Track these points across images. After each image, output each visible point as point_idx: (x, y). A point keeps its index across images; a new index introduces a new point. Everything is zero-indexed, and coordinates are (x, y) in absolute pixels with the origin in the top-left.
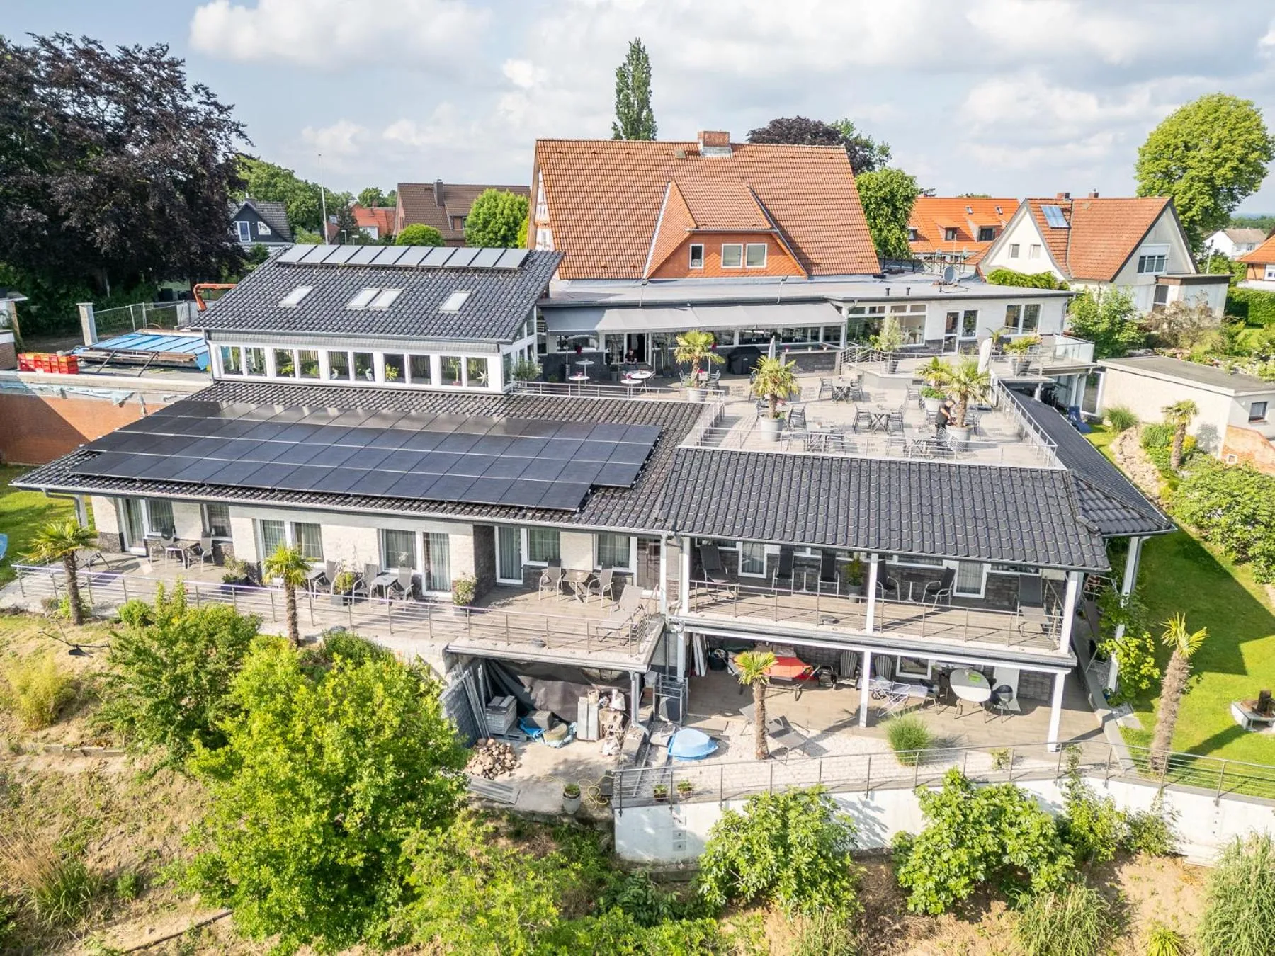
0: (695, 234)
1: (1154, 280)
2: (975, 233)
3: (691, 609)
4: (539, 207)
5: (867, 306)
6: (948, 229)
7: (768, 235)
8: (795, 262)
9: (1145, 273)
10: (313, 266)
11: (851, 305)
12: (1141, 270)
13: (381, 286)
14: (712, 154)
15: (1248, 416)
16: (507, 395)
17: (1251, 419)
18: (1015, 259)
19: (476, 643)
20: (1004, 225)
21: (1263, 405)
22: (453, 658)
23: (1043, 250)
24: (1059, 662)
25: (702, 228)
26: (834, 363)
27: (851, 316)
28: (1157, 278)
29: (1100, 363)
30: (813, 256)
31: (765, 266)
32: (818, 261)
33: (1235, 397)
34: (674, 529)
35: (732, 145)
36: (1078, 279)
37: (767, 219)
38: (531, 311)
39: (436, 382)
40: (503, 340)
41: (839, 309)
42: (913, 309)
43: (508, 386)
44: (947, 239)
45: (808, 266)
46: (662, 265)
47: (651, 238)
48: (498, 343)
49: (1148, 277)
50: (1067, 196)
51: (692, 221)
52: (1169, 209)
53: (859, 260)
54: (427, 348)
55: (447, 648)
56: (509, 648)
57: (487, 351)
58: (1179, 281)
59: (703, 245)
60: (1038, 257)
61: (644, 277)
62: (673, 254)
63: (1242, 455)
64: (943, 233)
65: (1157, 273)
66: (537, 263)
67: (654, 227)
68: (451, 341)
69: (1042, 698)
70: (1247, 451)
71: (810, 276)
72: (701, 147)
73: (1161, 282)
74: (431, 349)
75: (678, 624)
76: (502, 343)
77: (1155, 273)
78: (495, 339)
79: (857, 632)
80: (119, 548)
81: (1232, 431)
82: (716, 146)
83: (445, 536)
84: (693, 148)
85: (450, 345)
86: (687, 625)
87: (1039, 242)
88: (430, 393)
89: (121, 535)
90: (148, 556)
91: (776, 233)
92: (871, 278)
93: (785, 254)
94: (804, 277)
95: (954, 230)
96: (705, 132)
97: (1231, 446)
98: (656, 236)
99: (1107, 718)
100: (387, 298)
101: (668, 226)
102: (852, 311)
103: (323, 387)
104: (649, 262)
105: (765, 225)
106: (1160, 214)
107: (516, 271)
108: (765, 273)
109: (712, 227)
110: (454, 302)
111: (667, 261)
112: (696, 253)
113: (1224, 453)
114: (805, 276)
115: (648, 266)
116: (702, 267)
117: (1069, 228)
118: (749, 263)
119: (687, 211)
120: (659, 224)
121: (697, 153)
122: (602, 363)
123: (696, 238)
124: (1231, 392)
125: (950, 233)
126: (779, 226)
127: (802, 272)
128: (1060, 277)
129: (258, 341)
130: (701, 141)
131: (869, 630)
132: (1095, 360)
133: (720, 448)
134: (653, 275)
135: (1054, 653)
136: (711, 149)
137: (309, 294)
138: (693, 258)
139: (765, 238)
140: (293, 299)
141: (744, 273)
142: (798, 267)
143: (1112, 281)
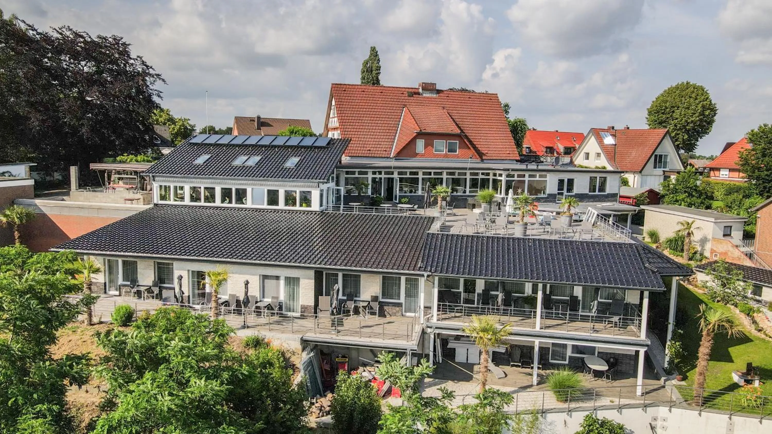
0: (420, 134)
1: (662, 173)
2: (562, 150)
3: (438, 320)
4: (331, 120)
5: (516, 174)
6: (547, 148)
7: (459, 136)
8: (474, 153)
9: (657, 169)
10: (211, 145)
11: (507, 173)
12: (655, 167)
13: (251, 155)
14: (427, 95)
15: (722, 233)
16: (321, 212)
17: (724, 235)
18: (587, 161)
19: (318, 335)
20: (577, 146)
21: (729, 228)
22: (305, 343)
23: (603, 156)
24: (642, 343)
25: (423, 131)
27: (507, 179)
28: (664, 171)
29: (641, 207)
30: (483, 150)
31: (458, 153)
33: (715, 222)
34: (430, 271)
35: (437, 90)
37: (458, 128)
38: (334, 170)
39: (281, 205)
40: (322, 181)
41: (500, 175)
42: (540, 176)
43: (322, 208)
44: (546, 153)
45: (480, 155)
46: (401, 150)
47: (395, 136)
48: (319, 183)
49: (660, 171)
50: (613, 128)
51: (418, 127)
52: (668, 135)
53: (508, 152)
54: (278, 186)
55: (302, 337)
56: (337, 338)
57: (312, 187)
58: (676, 173)
59: (424, 141)
60: (599, 158)
61: (391, 157)
62: (407, 145)
63: (721, 254)
64: (545, 150)
65: (664, 169)
68: (293, 181)
69: (630, 372)
70: (724, 251)
71: (482, 160)
72: (420, 90)
73: (667, 174)
74: (280, 186)
75: (431, 327)
76: (321, 182)
77: (662, 169)
78: (318, 180)
79: (531, 330)
80: (104, 291)
81: (715, 241)
82: (429, 90)
83: (298, 279)
84: (416, 91)
85: (291, 184)
86: (436, 328)
87: (600, 151)
88: (278, 211)
89: (105, 283)
90: (120, 295)
91: (463, 136)
92: (515, 162)
93: (469, 148)
94: (479, 160)
95: (550, 148)
96: (423, 83)
97: (715, 249)
98: (397, 135)
99: (665, 381)
100: (255, 160)
101: (404, 130)
102: (508, 176)
103: (217, 208)
104: (394, 148)
105: (457, 131)
106: (663, 138)
107: (324, 148)
108: (458, 157)
109: (429, 130)
110: (292, 162)
111: (404, 148)
113: (712, 253)
115: (393, 151)
116: (423, 152)
117: (615, 145)
118: (449, 151)
119: (414, 122)
120: (399, 129)
121: (418, 94)
123: (420, 136)
124: (713, 220)
125: (548, 150)
126: (464, 133)
127: (478, 158)
129: (182, 182)
130: (421, 88)
131: (538, 328)
133: (451, 233)
134: (396, 156)
135: (638, 339)
136: (426, 92)
137: (209, 158)
138: (418, 147)
139: (457, 138)
140: (200, 160)
141: (446, 155)
142: (476, 156)
143: (641, 172)
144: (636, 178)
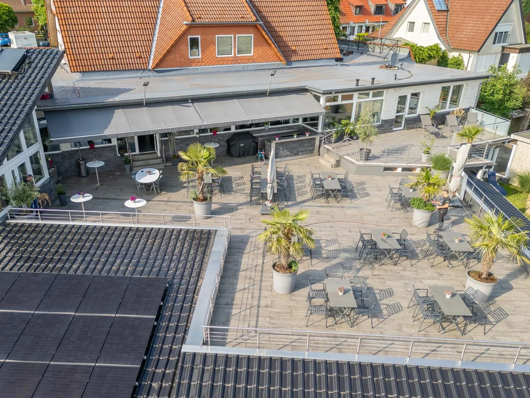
0: (191, 27)
1: (501, 49)
2: (372, 10)
5: (341, 95)
6: (357, 7)
7: (254, 26)
8: (277, 51)
9: (496, 45)
11: (328, 96)
12: (494, 43)
18: (410, 33)
23: (431, 27)
25: (198, 21)
26: (314, 146)
28: (503, 48)
29: (513, 136)
30: (290, 43)
31: (252, 54)
32: (293, 48)
36: (455, 49)
37: (252, 11)
41: (318, 99)
44: (356, 14)
45: (286, 53)
46: (165, 56)
47: (154, 29)
49: (498, 47)
51: (188, 14)
58: (518, 50)
59: (199, 37)
60: (427, 32)
61: (150, 68)
62: (173, 46)
64: (353, 10)
65: (504, 44)
66: (33, 65)
67: (156, 18)
71: (289, 62)
73: (505, 51)
77: (502, 44)
87: (429, 20)
91: (260, 25)
92: (334, 62)
93: (268, 43)
95: (360, 7)
98: (158, 27)
101: (168, 18)
104: (153, 53)
105: (251, 18)
107: (10, 76)
108: (252, 60)
109: (206, 20)
111: (169, 52)
112: (194, 43)
114: (284, 62)
115: (152, 57)
116: (200, 57)
117: (448, 11)
118: (240, 52)
120: (160, 16)
122: (116, 155)
123: (192, 30)
125: (358, 9)
126: (263, 18)
127: (282, 58)
128: (443, 48)
132: (509, 134)
134: (157, 65)
138: (192, 48)
139: (251, 30)
141: (235, 60)
142: (279, 54)
143: (478, 52)
144: (471, 59)
